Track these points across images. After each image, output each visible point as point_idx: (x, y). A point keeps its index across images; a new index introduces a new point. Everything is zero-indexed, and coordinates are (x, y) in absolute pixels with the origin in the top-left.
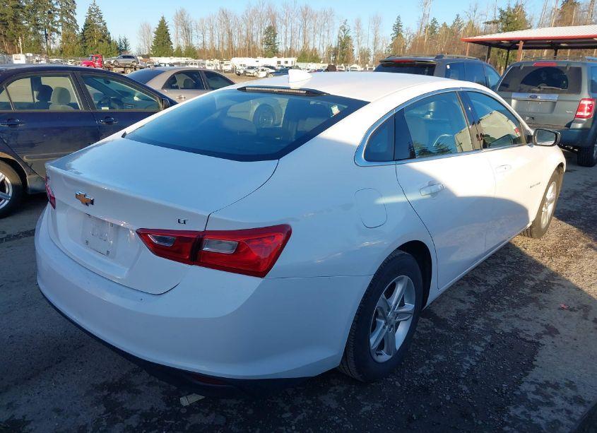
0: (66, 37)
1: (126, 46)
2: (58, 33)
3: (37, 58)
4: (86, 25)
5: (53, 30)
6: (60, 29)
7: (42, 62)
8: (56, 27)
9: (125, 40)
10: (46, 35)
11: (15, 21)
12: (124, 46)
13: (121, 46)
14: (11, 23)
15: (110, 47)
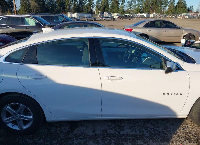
0: (170, 7)
1: (192, 8)
2: (168, 5)
3: (156, 15)
4: (178, 2)
5: (166, 5)
6: (169, 4)
7: (158, 16)
8: (167, 4)
9: (193, 6)
10: (164, 7)
11: (156, 3)
12: (191, 9)
13: (190, 9)
14: (154, 4)
15: (185, 10)
